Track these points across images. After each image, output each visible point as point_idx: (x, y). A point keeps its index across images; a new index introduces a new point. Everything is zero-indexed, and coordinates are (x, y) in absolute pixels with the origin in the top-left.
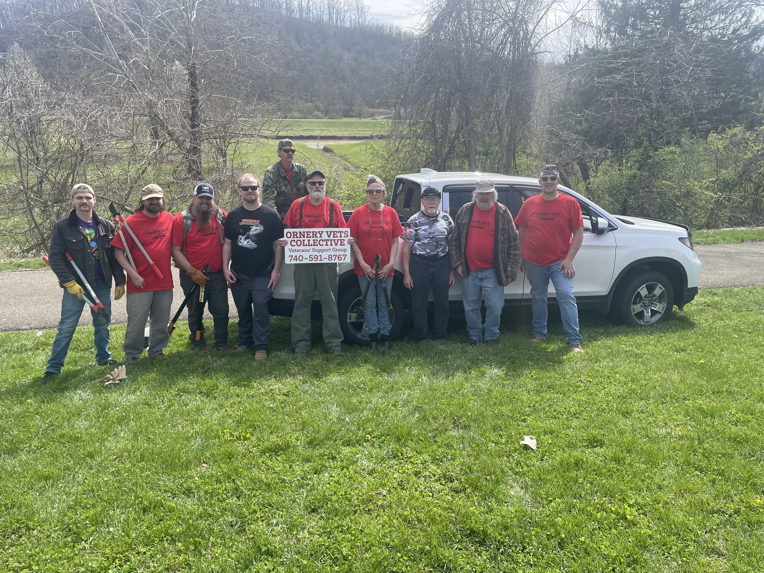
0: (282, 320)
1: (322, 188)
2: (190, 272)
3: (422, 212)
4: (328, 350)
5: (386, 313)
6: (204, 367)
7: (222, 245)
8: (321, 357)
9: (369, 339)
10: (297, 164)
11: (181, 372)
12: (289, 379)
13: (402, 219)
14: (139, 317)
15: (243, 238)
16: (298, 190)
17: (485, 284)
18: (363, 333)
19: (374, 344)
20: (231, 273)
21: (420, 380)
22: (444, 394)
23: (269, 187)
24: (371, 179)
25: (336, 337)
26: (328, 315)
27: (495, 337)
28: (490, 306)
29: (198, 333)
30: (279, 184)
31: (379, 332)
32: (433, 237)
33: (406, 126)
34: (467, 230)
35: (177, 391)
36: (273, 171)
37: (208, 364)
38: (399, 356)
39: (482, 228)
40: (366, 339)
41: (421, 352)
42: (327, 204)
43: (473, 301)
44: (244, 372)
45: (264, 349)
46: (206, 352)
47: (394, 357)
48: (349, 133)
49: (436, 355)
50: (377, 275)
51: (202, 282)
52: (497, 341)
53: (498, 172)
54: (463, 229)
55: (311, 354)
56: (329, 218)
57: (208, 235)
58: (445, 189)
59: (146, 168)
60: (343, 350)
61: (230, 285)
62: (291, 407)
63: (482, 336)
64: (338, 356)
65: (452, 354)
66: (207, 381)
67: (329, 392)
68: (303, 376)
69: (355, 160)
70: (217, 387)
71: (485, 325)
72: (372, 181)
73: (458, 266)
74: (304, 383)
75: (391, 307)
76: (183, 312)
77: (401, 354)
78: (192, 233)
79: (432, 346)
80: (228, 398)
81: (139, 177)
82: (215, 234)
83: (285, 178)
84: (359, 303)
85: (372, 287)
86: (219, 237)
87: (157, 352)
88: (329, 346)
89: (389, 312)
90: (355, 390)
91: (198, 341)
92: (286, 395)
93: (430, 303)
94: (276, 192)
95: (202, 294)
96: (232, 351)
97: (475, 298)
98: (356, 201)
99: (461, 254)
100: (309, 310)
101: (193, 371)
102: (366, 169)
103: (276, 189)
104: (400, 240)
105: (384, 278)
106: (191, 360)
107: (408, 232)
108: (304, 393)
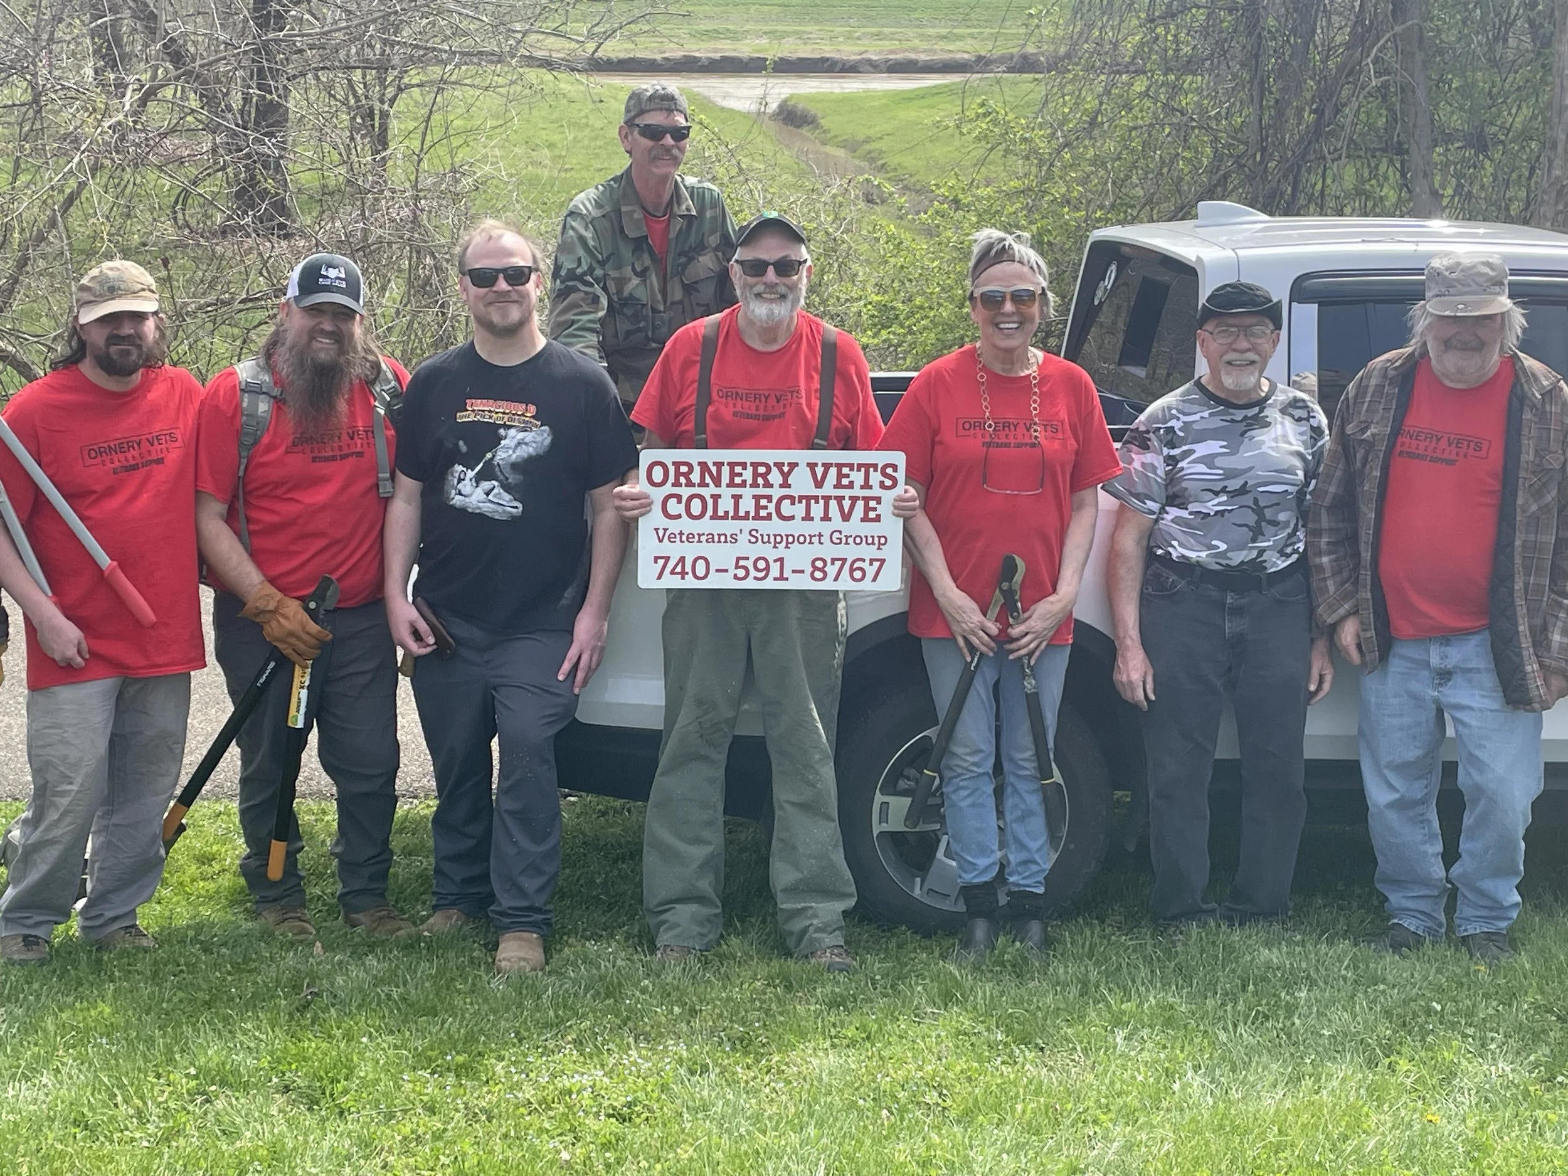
0: (604, 814)
1: (793, 288)
2: (261, 604)
3: (1198, 384)
4: (791, 942)
5: (1034, 801)
6: (296, 988)
7: (386, 502)
8: (763, 971)
9: (961, 907)
10: (691, 180)
11: (208, 1004)
12: (633, 1053)
13: (1112, 411)
14: (79, 780)
15: (471, 474)
16: (688, 289)
17: (1458, 693)
18: (932, 881)
19: (980, 929)
20: (414, 614)
21: (1176, 1087)
22: (1278, 1148)
23: (581, 279)
24: (990, 246)
25: (829, 893)
26: (793, 798)
27: (1503, 924)
28: (1479, 790)
29: (278, 849)
30: (619, 267)
31: (1001, 877)
32: (1243, 490)
33: (1135, 22)
34: (1386, 469)
35: (196, 1077)
36: (595, 213)
37: (314, 978)
38: (1085, 983)
39: (1451, 462)
40: (946, 906)
41: (1179, 968)
42: (812, 348)
43: (1402, 768)
44: (454, 1015)
45: (534, 926)
46: (304, 931)
47: (1065, 985)
48: (887, 45)
49: (1244, 988)
50: (1003, 639)
51: (302, 647)
52: (1510, 941)
53: (1527, 218)
54: (1365, 462)
55: (722, 957)
56: (816, 404)
57: (333, 459)
58: (1301, 290)
59: (82, 185)
60: (851, 946)
61: (410, 663)
62: (644, 1164)
63: (1443, 918)
64: (830, 968)
65: (1312, 984)
66: (312, 1044)
67: (798, 1114)
68: (689, 1047)
69: (908, 161)
70: (351, 1070)
71: (1456, 869)
72: (995, 255)
73: (1343, 619)
74: (692, 1073)
75: (1057, 777)
76: (222, 764)
77: (1093, 976)
78: (271, 447)
79: (1229, 948)
80: (390, 1116)
81: (53, 224)
82: (360, 454)
83: (639, 244)
84: (922, 755)
85: (980, 690)
86: (374, 468)
87: (115, 919)
88: (797, 926)
89: (1046, 800)
90: (903, 1111)
91: (274, 884)
92: (622, 1119)
93: (1221, 766)
94: (604, 302)
95: (300, 696)
96: (406, 931)
97: (1412, 753)
98: (911, 332)
99: (1357, 566)
100: (720, 773)
101: (253, 1003)
102: (956, 201)
103: (605, 289)
104: (1106, 501)
105: (1030, 654)
106: (246, 960)
107: (1137, 465)
108: (696, 1110)
